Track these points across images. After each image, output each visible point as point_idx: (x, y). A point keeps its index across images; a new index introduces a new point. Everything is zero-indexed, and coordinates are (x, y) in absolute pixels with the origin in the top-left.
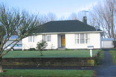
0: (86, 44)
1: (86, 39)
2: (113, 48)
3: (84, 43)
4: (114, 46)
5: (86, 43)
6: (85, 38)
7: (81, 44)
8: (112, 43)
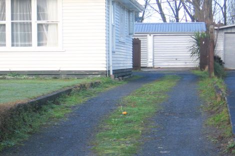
0: (41, 48)
1: (39, 25)
2: (196, 69)
3: (30, 45)
4: (198, 61)
5: (39, 45)
6: (34, 22)
7: (15, 48)
8: (192, 44)
